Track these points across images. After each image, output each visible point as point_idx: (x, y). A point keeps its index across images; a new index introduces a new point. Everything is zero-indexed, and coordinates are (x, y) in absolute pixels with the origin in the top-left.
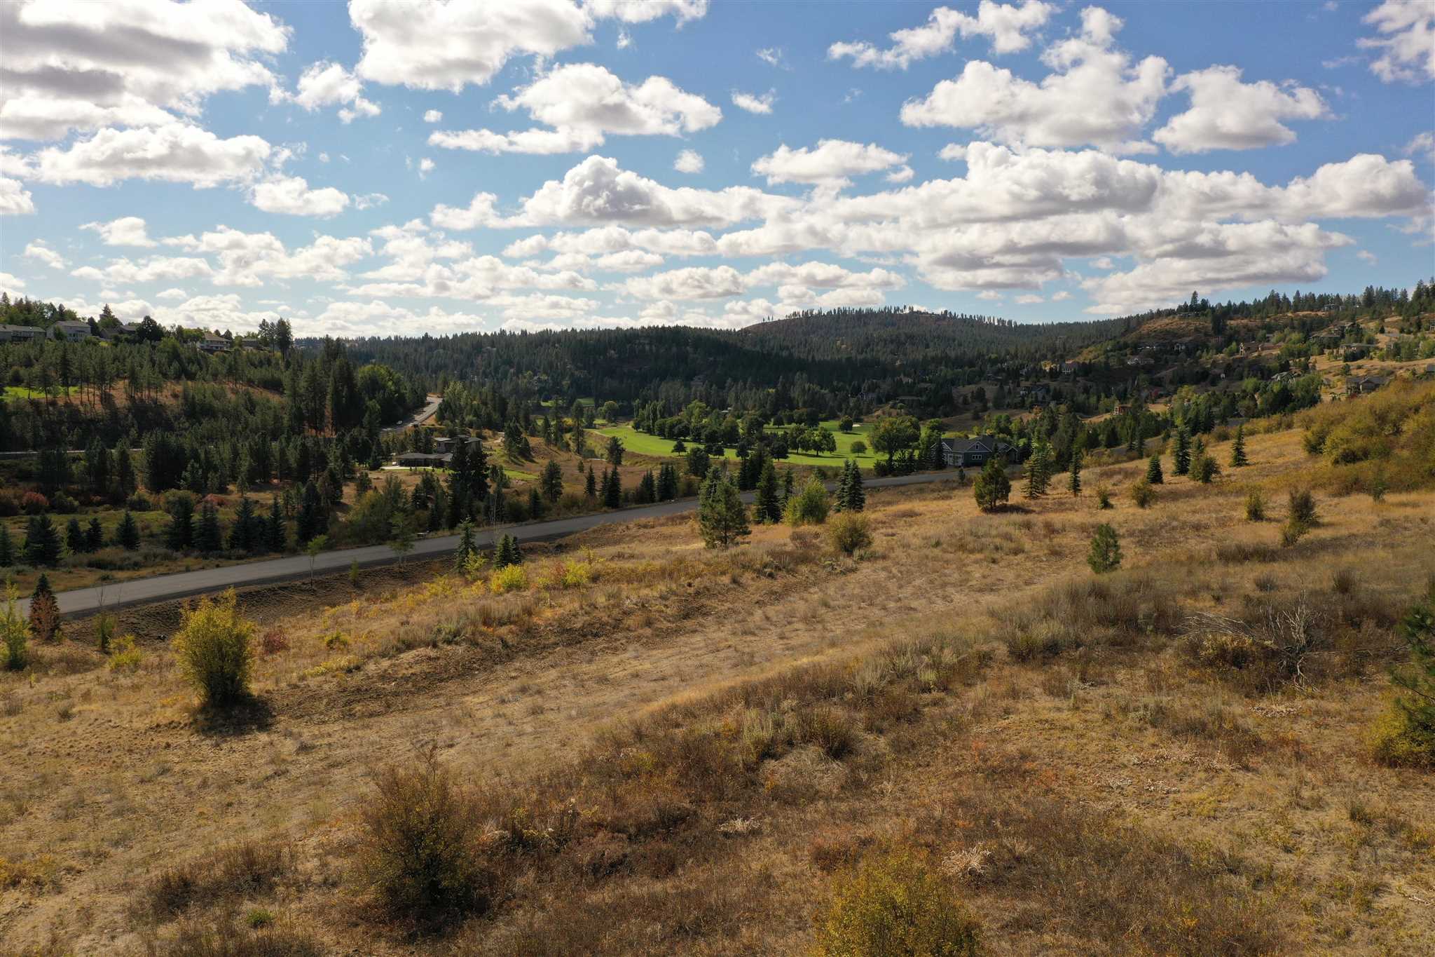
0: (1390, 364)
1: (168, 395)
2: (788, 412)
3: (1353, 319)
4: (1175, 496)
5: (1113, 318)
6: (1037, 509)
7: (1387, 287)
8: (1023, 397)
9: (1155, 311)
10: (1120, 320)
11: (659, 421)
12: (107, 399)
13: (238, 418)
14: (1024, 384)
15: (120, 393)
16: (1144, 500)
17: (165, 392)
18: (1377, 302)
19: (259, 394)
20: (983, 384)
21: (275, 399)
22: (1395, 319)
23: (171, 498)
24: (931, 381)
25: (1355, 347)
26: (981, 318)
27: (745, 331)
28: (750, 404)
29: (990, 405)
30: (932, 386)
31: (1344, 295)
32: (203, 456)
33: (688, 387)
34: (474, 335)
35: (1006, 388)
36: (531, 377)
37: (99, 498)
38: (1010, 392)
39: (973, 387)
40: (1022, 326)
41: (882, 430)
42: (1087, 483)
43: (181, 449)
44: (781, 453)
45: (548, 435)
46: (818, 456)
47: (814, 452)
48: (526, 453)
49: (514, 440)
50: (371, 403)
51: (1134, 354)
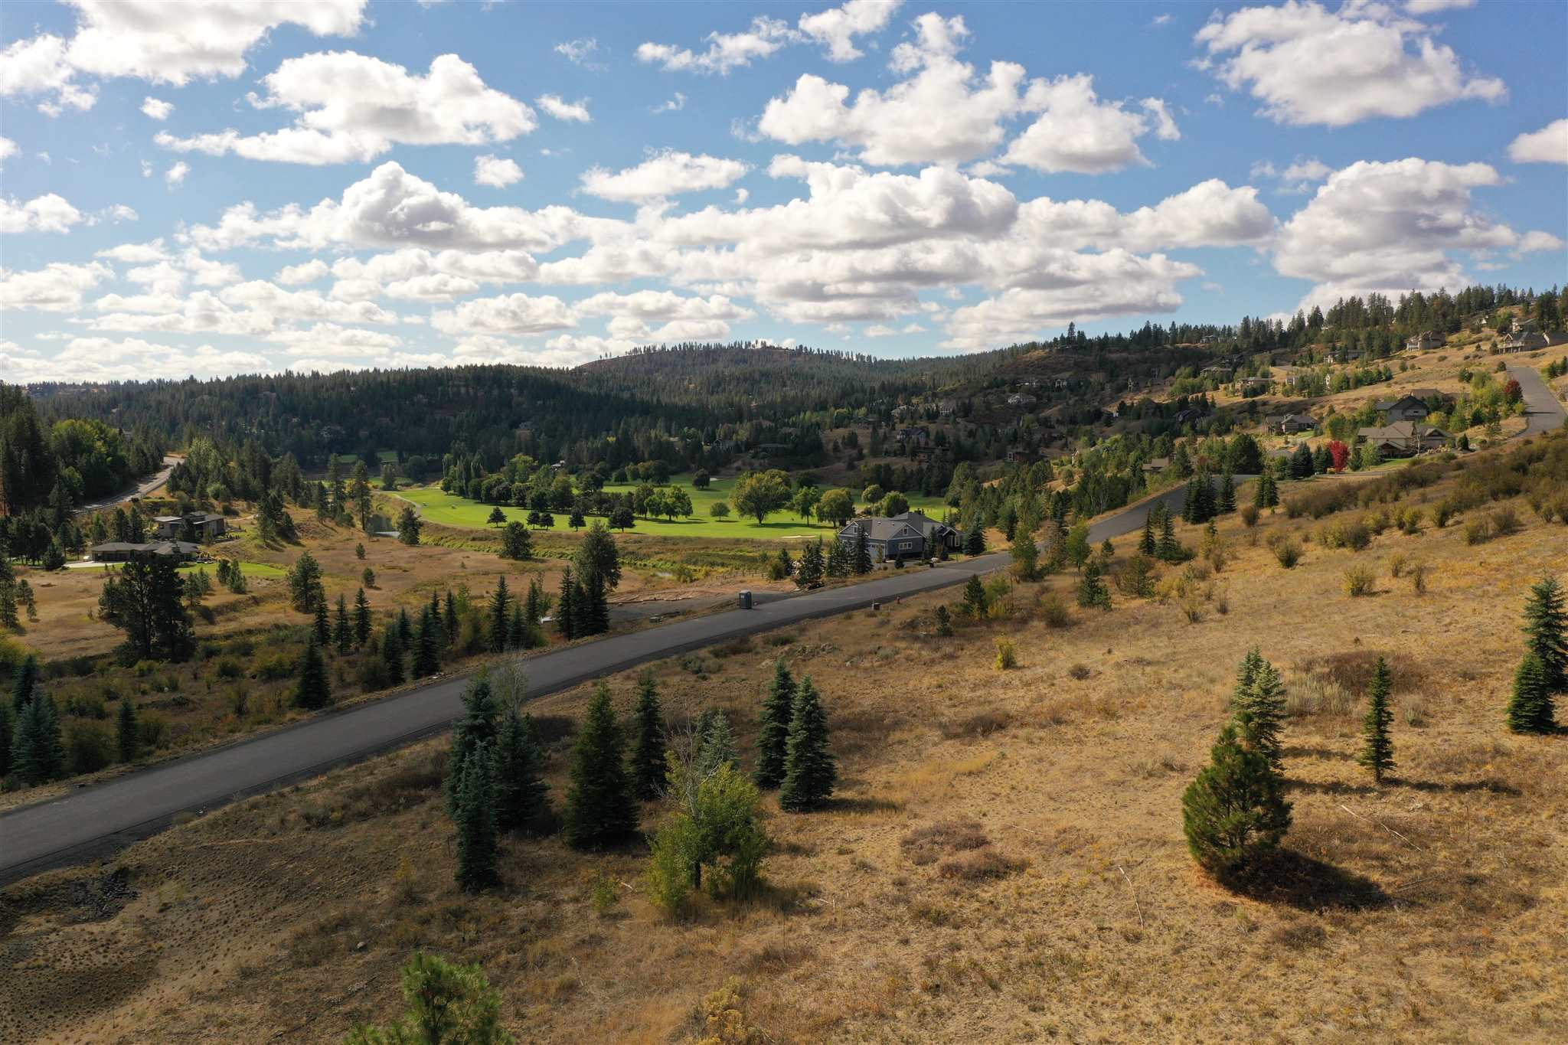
2: (630, 466)
8: (901, 442)
11: (473, 482)
14: (899, 427)
18: (1255, 334)
20: (854, 428)
24: (794, 425)
25: (1252, 381)
27: (580, 370)
28: (586, 456)
29: (865, 451)
30: (798, 431)
33: (512, 436)
35: (881, 432)
36: (320, 428)
38: (885, 437)
39: (842, 432)
40: (882, 361)
41: (748, 489)
44: (625, 521)
45: (323, 505)
46: (670, 522)
47: (667, 518)
48: (288, 532)
49: (273, 517)
50: (66, 472)
51: (1014, 391)
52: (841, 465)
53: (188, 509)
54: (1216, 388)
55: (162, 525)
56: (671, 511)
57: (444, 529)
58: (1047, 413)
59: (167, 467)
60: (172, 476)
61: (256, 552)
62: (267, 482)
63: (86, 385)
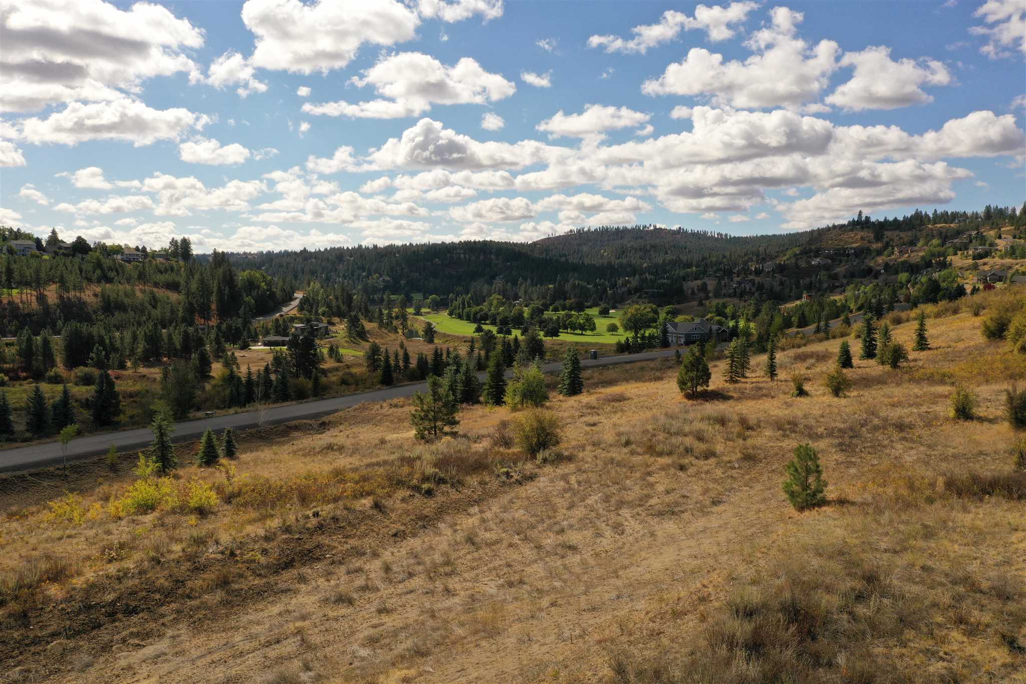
0: (1008, 261)
1: (90, 295)
2: (562, 302)
3: (977, 229)
4: (867, 382)
5: (800, 231)
6: (735, 395)
7: (1001, 206)
8: (735, 289)
9: (831, 225)
10: (806, 232)
11: (466, 310)
12: (41, 299)
13: (142, 312)
14: (736, 279)
15: (52, 293)
16: (838, 387)
17: (87, 292)
18: (995, 217)
19: (160, 293)
20: (706, 280)
21: (174, 297)
22: (1008, 228)
23: (79, 374)
24: (668, 278)
25: (980, 249)
26: (705, 233)
27: (535, 244)
28: (535, 296)
29: (711, 295)
30: (669, 282)
31: (969, 212)
32: (107, 341)
33: (491, 284)
34: (340, 249)
35: (723, 282)
36: (378, 278)
37: (25, 374)
38: (725, 285)
39: (699, 282)
40: (735, 237)
41: (629, 315)
42: (783, 366)
43: (91, 336)
44: (554, 333)
45: (381, 321)
46: (582, 334)
47: (580, 332)
48: (362, 335)
49: (354, 325)
50: (247, 299)
51: (816, 256)
52: (695, 303)
53: (308, 321)
54: (956, 254)
55: (296, 328)
56: (582, 328)
57: (449, 336)
58: (838, 270)
59: (296, 298)
60: (300, 302)
61: (345, 344)
62: (350, 307)
63: (245, 253)
